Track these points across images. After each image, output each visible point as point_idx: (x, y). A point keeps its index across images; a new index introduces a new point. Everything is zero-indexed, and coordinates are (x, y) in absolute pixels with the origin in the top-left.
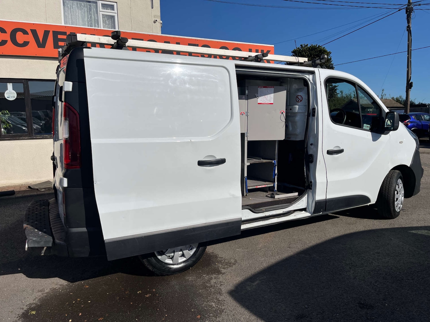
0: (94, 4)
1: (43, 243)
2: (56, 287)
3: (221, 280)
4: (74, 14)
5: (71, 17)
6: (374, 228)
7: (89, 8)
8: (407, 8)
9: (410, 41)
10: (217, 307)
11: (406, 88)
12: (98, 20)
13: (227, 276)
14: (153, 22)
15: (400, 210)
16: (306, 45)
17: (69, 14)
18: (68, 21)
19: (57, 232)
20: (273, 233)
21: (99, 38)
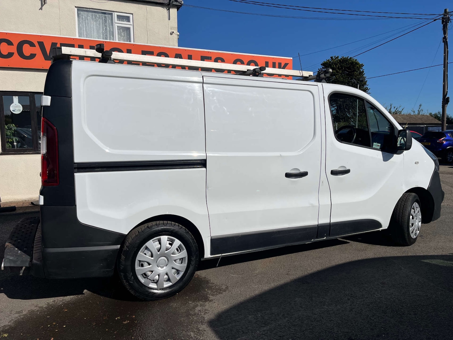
0: (109, 16)
1: (19, 262)
2: (35, 309)
3: (206, 307)
4: (89, 26)
5: (86, 29)
6: (384, 255)
7: (104, 19)
8: (443, 18)
9: (446, 52)
10: (196, 337)
11: (442, 103)
12: (113, 32)
13: (214, 304)
14: (170, 34)
15: (417, 236)
16: (336, 56)
17: (83, 26)
18: (83, 33)
19: (38, 251)
20: (274, 258)
21: (85, 51)
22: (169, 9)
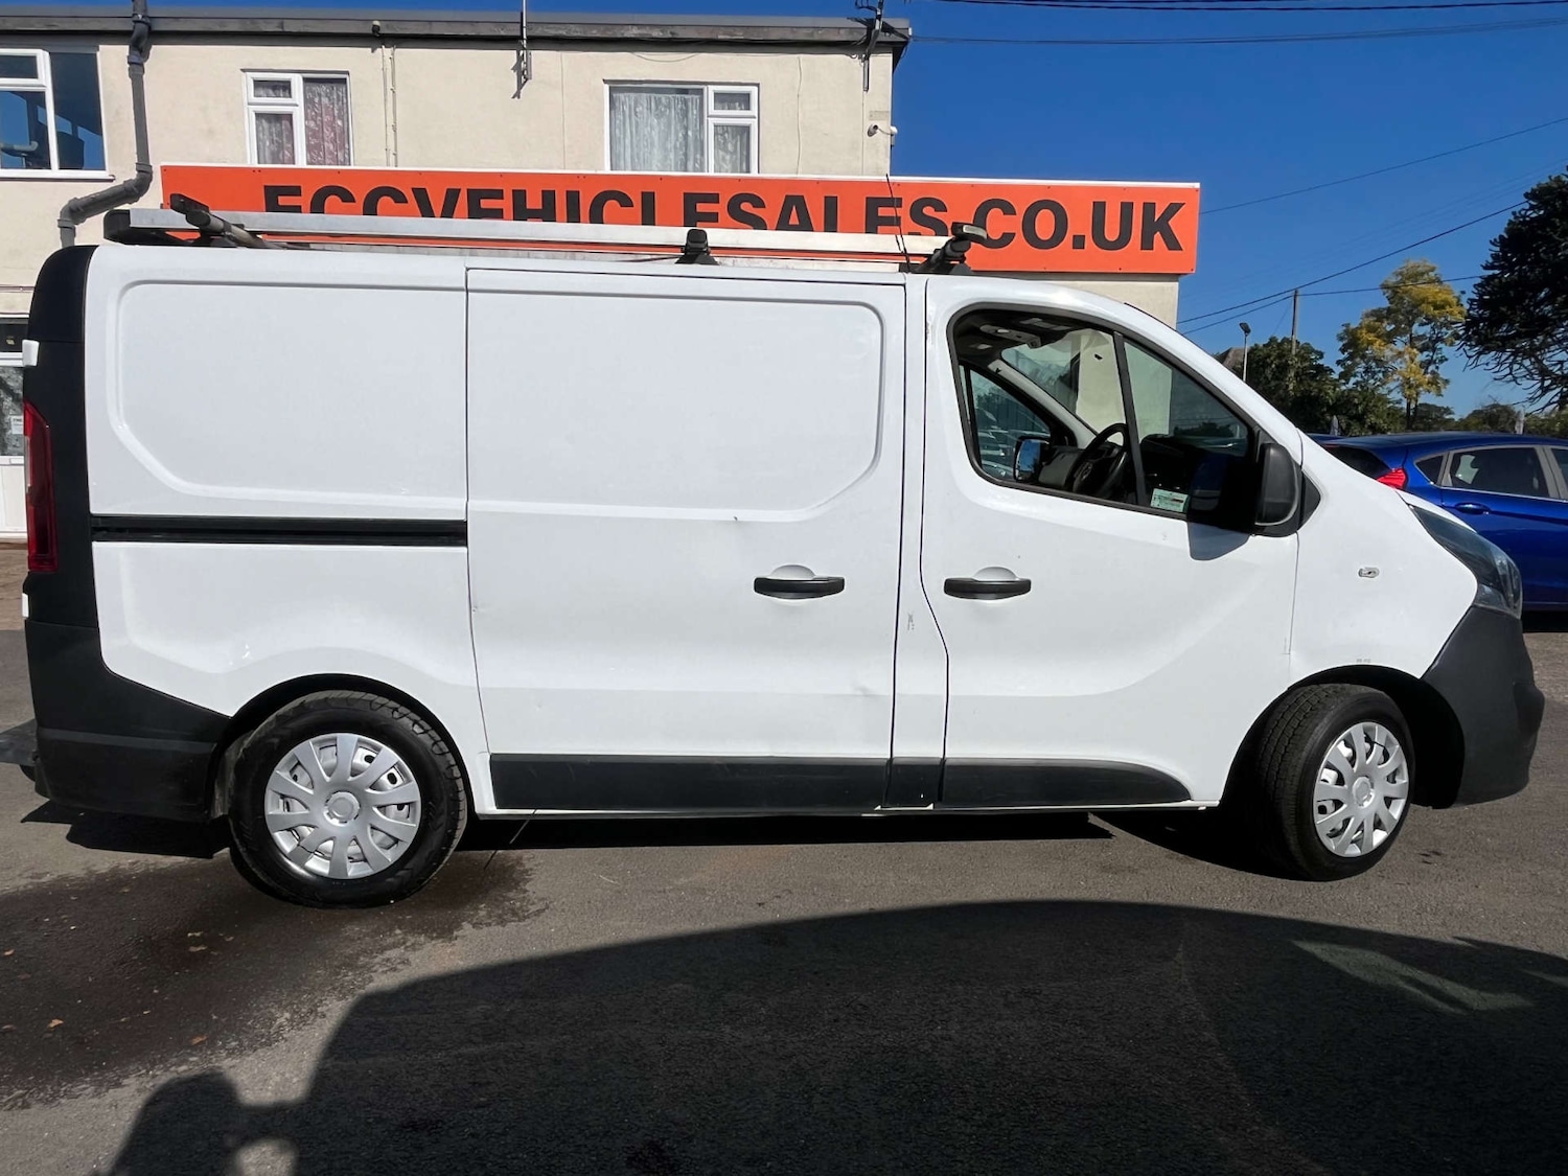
0: (695, 97)
4: (639, 132)
5: (631, 140)
7: (682, 109)
14: (865, 133)
17: (624, 133)
18: (622, 154)
22: (867, 58)
